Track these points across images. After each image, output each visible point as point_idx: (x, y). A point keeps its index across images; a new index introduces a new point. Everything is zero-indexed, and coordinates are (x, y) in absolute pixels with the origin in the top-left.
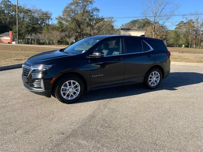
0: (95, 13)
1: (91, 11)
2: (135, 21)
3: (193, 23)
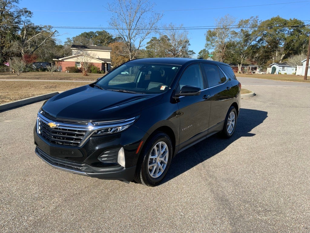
0: (23, 18)
1: (16, 14)
2: (87, 34)
3: (169, 40)
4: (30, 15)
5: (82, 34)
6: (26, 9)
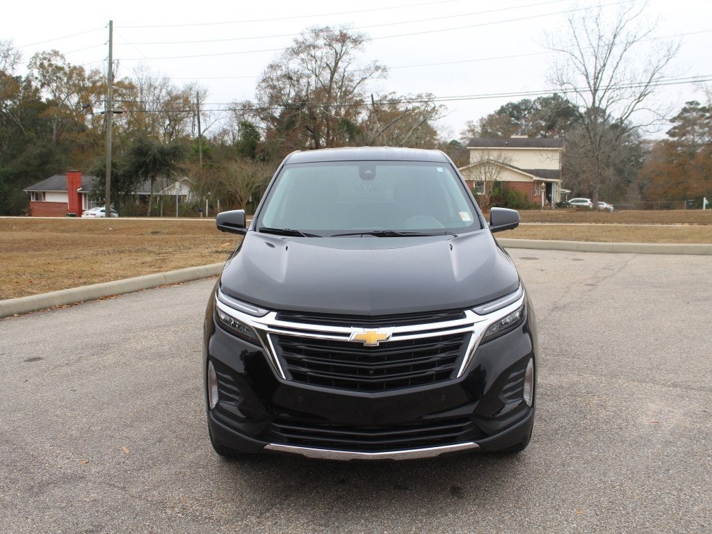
2: (515, 107)
4: (385, 74)
5: (502, 107)
6: (376, 61)
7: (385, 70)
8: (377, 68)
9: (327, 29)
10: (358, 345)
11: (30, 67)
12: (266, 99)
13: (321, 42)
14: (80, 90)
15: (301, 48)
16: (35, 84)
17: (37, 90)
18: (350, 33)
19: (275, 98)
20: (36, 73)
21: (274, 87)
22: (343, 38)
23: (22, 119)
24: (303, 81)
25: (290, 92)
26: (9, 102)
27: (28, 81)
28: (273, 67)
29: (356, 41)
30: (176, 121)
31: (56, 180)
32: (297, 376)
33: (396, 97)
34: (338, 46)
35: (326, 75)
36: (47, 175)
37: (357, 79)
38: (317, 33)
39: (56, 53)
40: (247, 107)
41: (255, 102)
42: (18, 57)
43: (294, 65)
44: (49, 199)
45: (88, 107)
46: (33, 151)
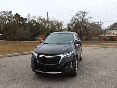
7: (92, 18)
8: (90, 17)
9: (82, 11)
10: (46, 58)
11: (37, 19)
12: (72, 23)
13: (81, 14)
14: (44, 22)
15: (77, 15)
16: (38, 21)
17: (38, 22)
18: (86, 12)
19: (74, 23)
20: (38, 20)
21: (73, 21)
22: (85, 13)
23: (36, 27)
24: (78, 20)
25: (76, 22)
26: (34, 24)
27: (37, 21)
28: (73, 18)
29: (87, 13)
30: (59, 27)
31: (40, 36)
32: (39, 62)
33: (95, 22)
34: (84, 14)
35: (82, 19)
36: (39, 35)
37: (87, 19)
38: (80, 12)
39: (41, 17)
40: (69, 24)
41: (70, 24)
42: (36, 18)
43: (76, 17)
44: (39, 39)
45: (46, 25)
46: (37, 31)
